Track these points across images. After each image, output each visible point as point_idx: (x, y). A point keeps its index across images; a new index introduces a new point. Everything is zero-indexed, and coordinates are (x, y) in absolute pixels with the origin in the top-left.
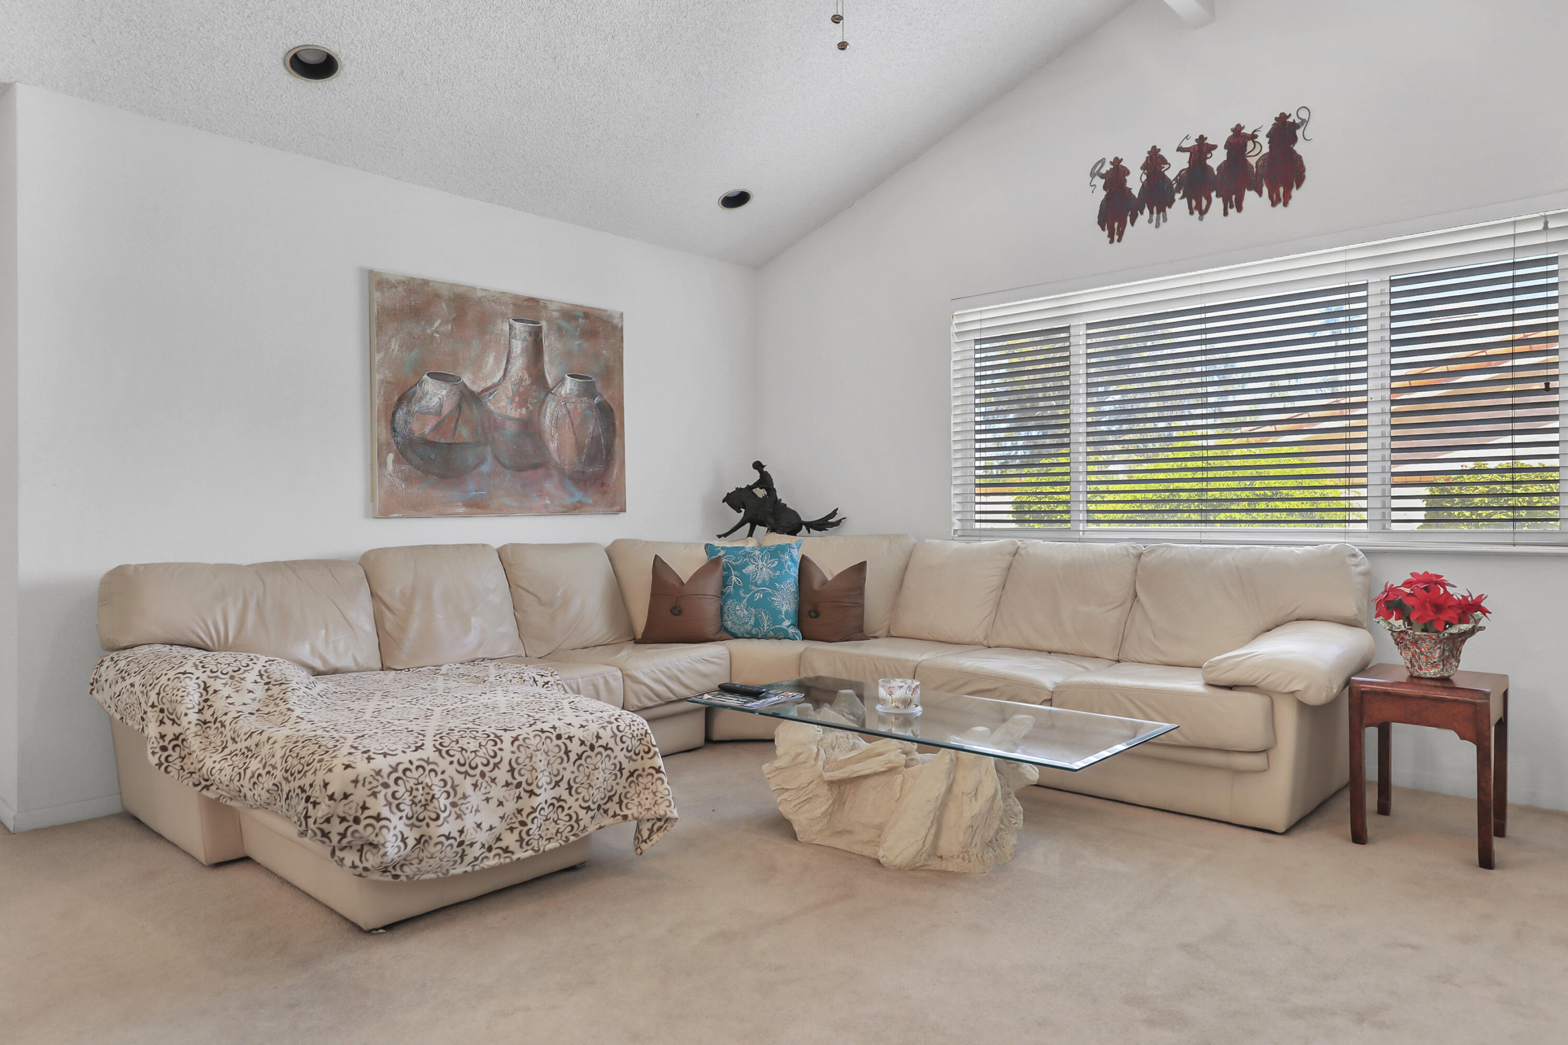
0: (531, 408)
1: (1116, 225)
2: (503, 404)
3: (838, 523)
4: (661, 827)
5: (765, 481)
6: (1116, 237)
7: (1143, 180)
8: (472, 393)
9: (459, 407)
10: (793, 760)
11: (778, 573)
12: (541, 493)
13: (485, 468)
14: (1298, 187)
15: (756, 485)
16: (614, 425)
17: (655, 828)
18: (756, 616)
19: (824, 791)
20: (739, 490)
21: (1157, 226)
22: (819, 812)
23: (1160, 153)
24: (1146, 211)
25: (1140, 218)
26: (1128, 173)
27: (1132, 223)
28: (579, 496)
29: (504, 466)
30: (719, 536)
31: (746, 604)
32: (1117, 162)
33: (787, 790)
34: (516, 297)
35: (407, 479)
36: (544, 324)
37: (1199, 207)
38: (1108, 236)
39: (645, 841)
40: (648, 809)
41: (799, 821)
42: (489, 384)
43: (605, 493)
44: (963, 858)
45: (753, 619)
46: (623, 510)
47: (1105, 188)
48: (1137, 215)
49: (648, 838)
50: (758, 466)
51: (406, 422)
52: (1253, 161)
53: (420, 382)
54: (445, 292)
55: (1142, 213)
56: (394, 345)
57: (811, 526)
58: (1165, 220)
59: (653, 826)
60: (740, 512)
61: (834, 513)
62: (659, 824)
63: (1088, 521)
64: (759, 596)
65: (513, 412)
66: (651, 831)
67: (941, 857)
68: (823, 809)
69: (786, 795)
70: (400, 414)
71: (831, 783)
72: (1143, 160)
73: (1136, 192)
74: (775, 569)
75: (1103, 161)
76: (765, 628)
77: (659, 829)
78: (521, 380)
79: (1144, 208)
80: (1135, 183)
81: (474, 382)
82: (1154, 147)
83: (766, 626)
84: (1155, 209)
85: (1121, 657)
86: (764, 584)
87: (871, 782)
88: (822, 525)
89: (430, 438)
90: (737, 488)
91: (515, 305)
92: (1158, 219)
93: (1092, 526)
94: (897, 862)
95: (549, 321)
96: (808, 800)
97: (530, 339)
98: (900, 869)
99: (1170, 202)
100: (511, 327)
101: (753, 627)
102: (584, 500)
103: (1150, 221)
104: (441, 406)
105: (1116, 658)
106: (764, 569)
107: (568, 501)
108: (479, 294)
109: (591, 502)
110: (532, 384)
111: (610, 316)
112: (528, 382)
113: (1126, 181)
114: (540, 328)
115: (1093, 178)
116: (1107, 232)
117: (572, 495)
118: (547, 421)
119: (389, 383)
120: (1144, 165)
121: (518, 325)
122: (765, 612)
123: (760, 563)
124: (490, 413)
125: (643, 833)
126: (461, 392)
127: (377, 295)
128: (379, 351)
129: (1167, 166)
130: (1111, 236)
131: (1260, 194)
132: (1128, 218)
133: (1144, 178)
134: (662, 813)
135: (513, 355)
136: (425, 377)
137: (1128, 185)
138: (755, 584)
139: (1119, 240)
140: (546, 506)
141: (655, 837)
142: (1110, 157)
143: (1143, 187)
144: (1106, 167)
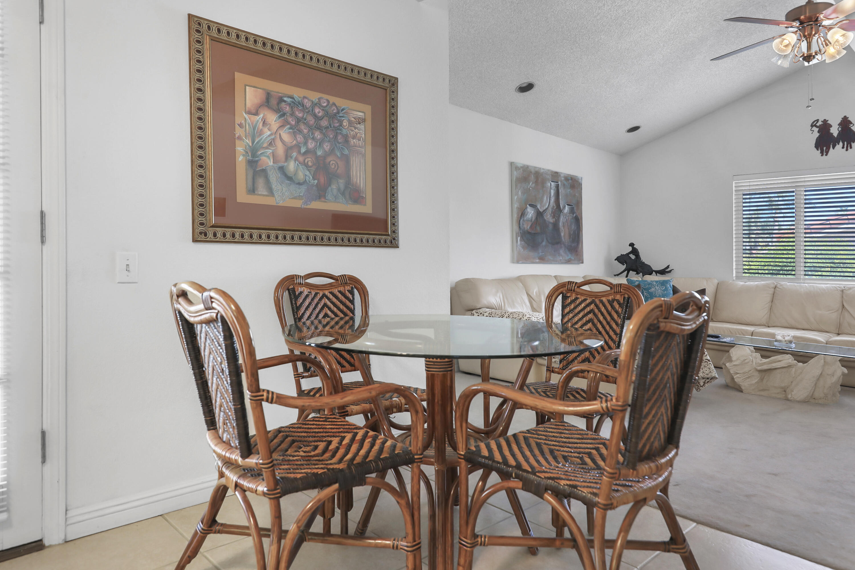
0: (556, 218)
1: (825, 148)
2: (548, 217)
3: (671, 271)
4: (709, 381)
5: (635, 251)
6: (825, 154)
7: (839, 130)
8: (540, 212)
9: (537, 218)
10: (742, 362)
11: (666, 292)
12: (560, 255)
13: (544, 243)
15: (630, 253)
16: (580, 225)
17: (706, 382)
19: (757, 374)
20: (622, 255)
21: (847, 150)
22: (754, 382)
23: (848, 119)
24: (841, 144)
25: (838, 146)
26: (831, 126)
27: (833, 148)
28: (570, 256)
29: (549, 243)
30: (615, 275)
32: (825, 121)
33: (738, 373)
34: (552, 172)
35: (523, 247)
36: (560, 183)
38: (820, 153)
39: (702, 386)
40: (707, 374)
41: (745, 384)
42: (545, 208)
43: (577, 255)
44: (825, 399)
46: (583, 263)
47: (819, 132)
48: (836, 145)
49: (703, 385)
50: (632, 245)
51: (523, 224)
53: (526, 208)
54: (533, 171)
55: (838, 144)
56: (520, 193)
57: (657, 272)
58: (851, 148)
59: (705, 381)
60: (624, 265)
61: (668, 267)
62: (708, 380)
63: (805, 275)
65: (551, 220)
66: (704, 383)
67: (814, 399)
68: (756, 381)
69: (738, 375)
70: (521, 221)
71: (760, 371)
72: (839, 122)
73: (835, 134)
74: (664, 291)
75: (818, 121)
77: (708, 382)
78: (554, 207)
79: (840, 142)
80: (835, 131)
81: (541, 208)
84: (846, 143)
85: (840, 332)
87: (778, 371)
88: (663, 272)
89: (529, 231)
90: (621, 255)
91: (552, 175)
92: (847, 147)
93: (807, 277)
94: (797, 400)
95: (561, 182)
96: (749, 377)
97: (556, 189)
98: (799, 402)
99: (853, 141)
100: (551, 184)
102: (571, 258)
103: (843, 148)
104: (532, 217)
105: (837, 332)
106: (659, 290)
107: (567, 258)
108: (542, 171)
109: (573, 259)
110: (556, 208)
111: (578, 179)
112: (555, 207)
113: (830, 130)
114: (559, 184)
115: (812, 127)
116: (819, 151)
117: (568, 256)
118: (561, 224)
119: (518, 208)
120: (840, 123)
121: (553, 183)
123: (657, 287)
124: (545, 220)
125: (700, 383)
126: (537, 212)
127: (515, 173)
128: (516, 196)
129: (852, 125)
130: (822, 153)
132: (831, 146)
133: (840, 129)
134: (714, 375)
135: (551, 196)
136: (528, 206)
137: (831, 131)
139: (826, 155)
140: (561, 260)
141: (706, 385)
142: (821, 119)
143: (839, 133)
144: (820, 123)
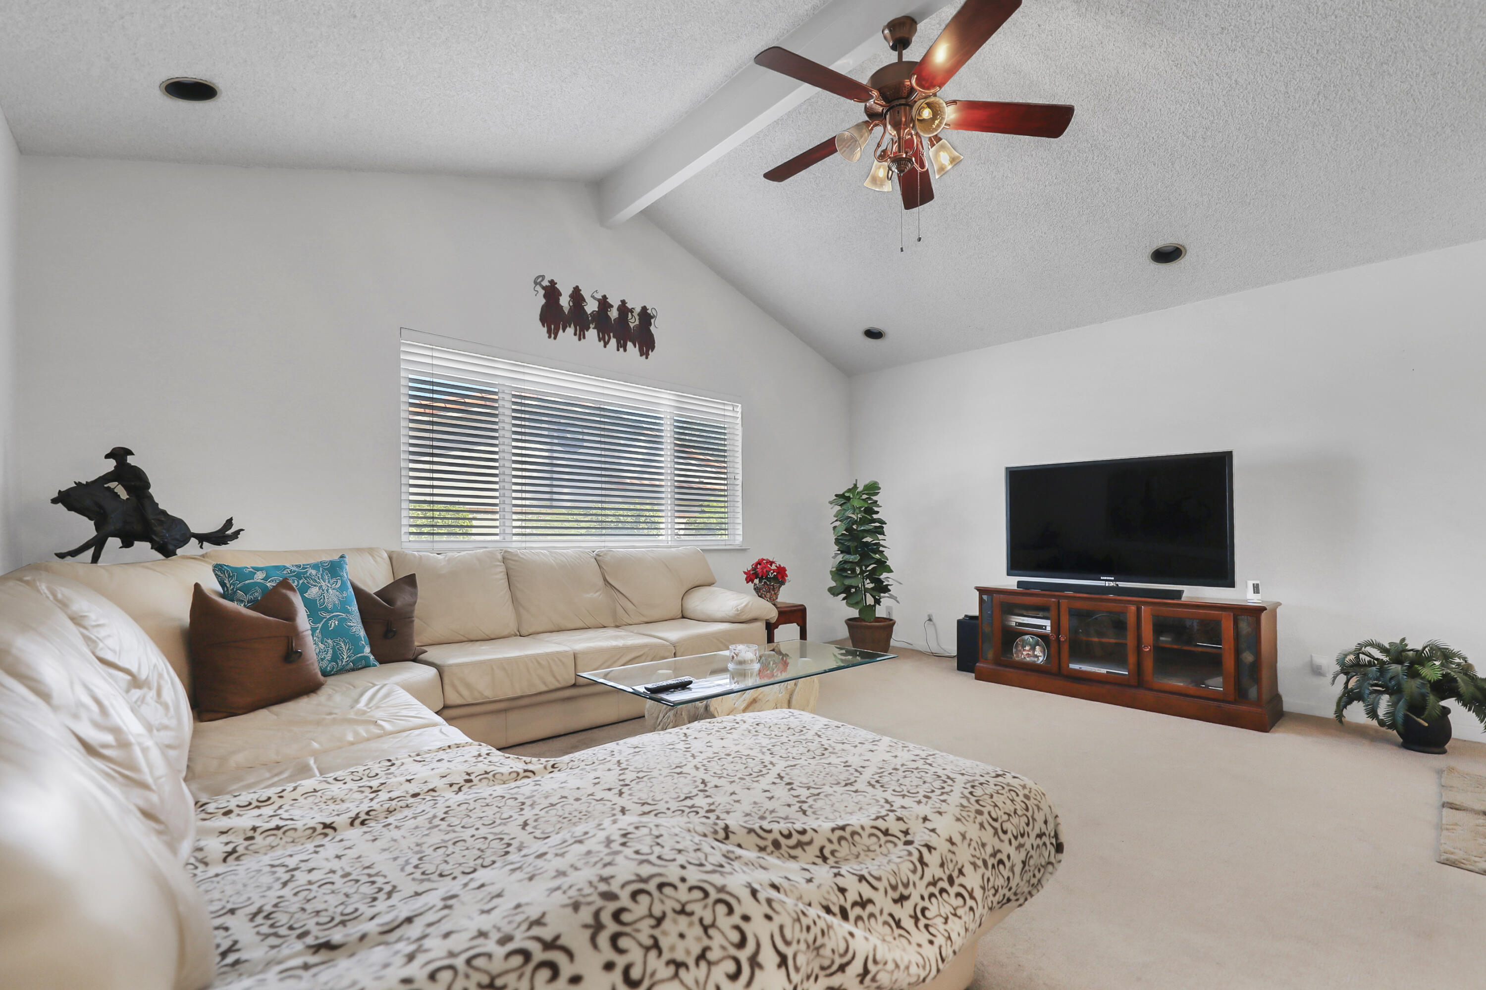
1: (553, 326)
6: (553, 336)
14: (652, 351)
15: (107, 478)
18: (333, 648)
21: (580, 339)
23: (581, 293)
24: (573, 327)
25: (568, 329)
26: (561, 295)
27: (564, 331)
31: (320, 636)
32: (553, 283)
37: (604, 338)
38: (547, 332)
45: (331, 651)
47: (545, 296)
48: (566, 327)
50: (119, 454)
52: (632, 325)
55: (570, 327)
57: (202, 538)
58: (584, 338)
61: (229, 523)
64: (333, 624)
72: (570, 291)
73: (566, 309)
75: (543, 277)
76: (344, 661)
79: (571, 323)
82: (577, 287)
83: (345, 657)
84: (578, 328)
86: (335, 609)
88: (219, 537)
90: (78, 484)
92: (580, 335)
99: (588, 329)
101: (330, 662)
103: (575, 334)
106: (330, 590)
113: (559, 299)
115: (536, 285)
116: (546, 329)
120: (571, 295)
122: (344, 642)
123: (323, 584)
129: (585, 304)
130: (549, 332)
131: (635, 347)
132: (561, 326)
133: (571, 304)
137: (561, 302)
138: (326, 610)
139: (555, 339)
142: (548, 278)
143: (570, 309)
144: (545, 283)
